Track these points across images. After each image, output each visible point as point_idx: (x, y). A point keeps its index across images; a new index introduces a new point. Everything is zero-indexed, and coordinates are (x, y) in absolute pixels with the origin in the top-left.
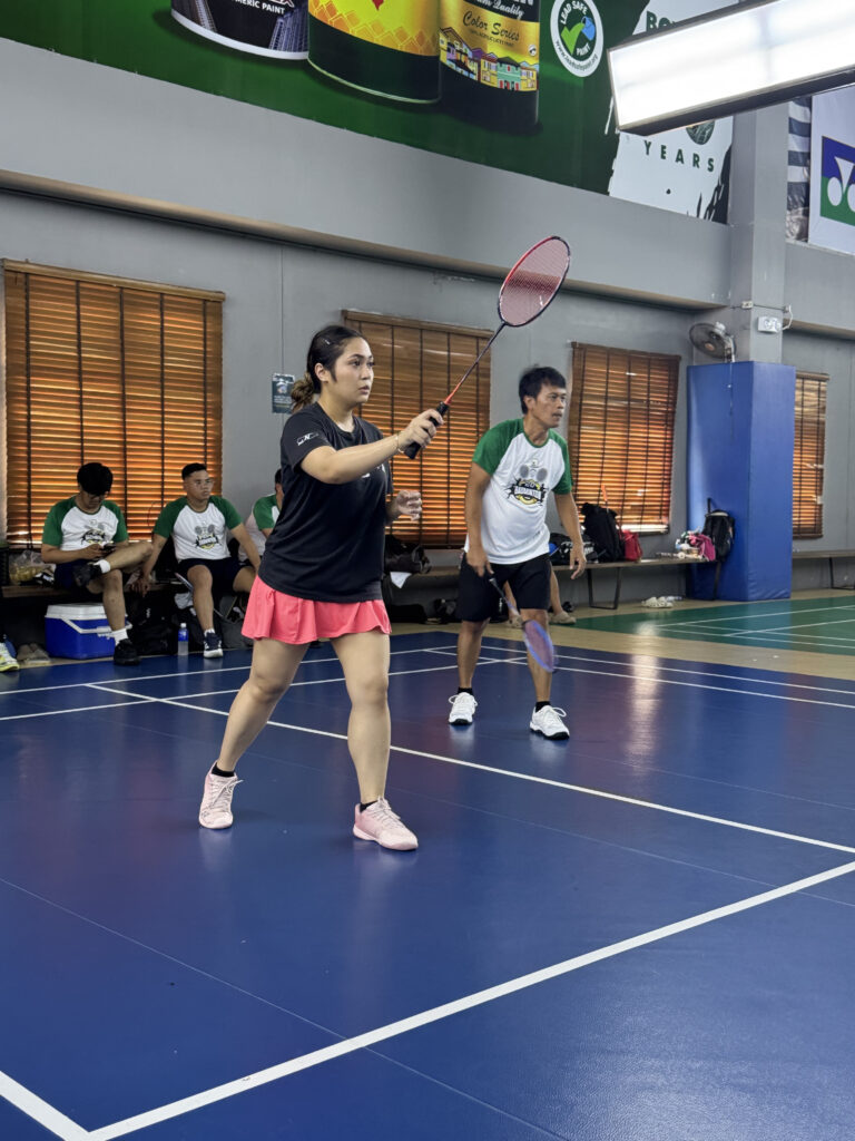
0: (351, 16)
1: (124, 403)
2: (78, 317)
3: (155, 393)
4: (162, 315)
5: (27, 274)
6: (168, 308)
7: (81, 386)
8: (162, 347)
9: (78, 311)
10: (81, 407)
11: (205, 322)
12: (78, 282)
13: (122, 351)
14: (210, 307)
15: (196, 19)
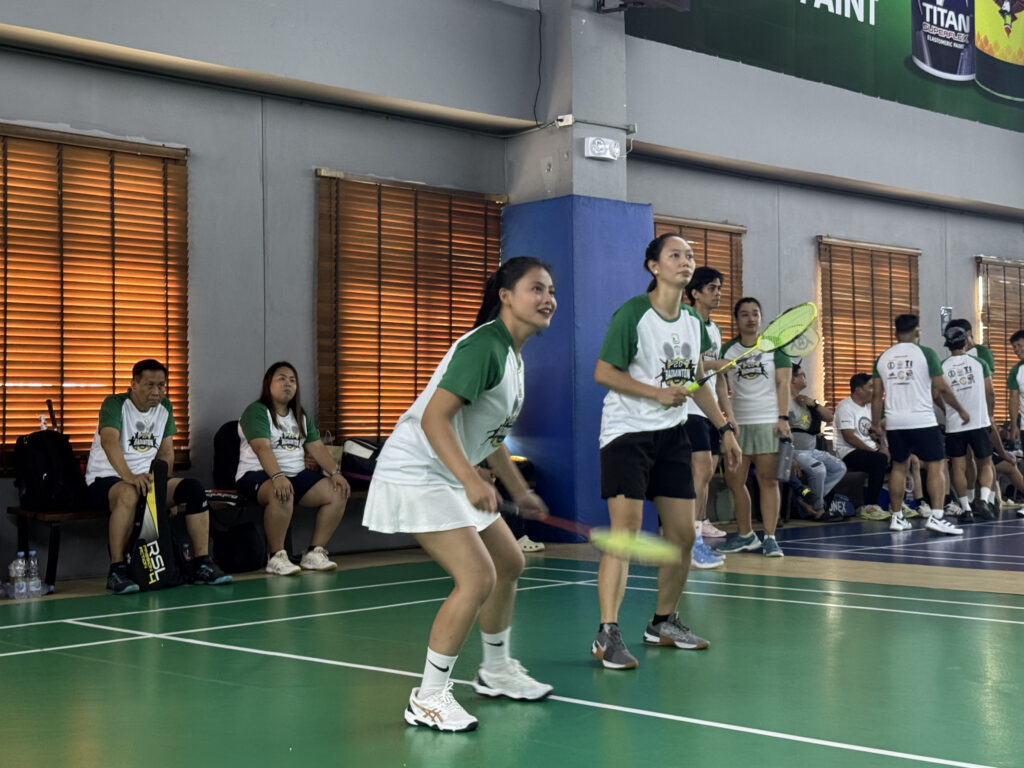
0: (996, 44)
1: (874, 333)
2: (853, 274)
3: (887, 324)
4: (890, 268)
5: (830, 245)
6: (895, 264)
7: (855, 322)
8: (891, 292)
9: (853, 269)
10: (855, 337)
11: (910, 271)
12: (852, 248)
13: (873, 295)
14: (912, 261)
15: (923, 61)
